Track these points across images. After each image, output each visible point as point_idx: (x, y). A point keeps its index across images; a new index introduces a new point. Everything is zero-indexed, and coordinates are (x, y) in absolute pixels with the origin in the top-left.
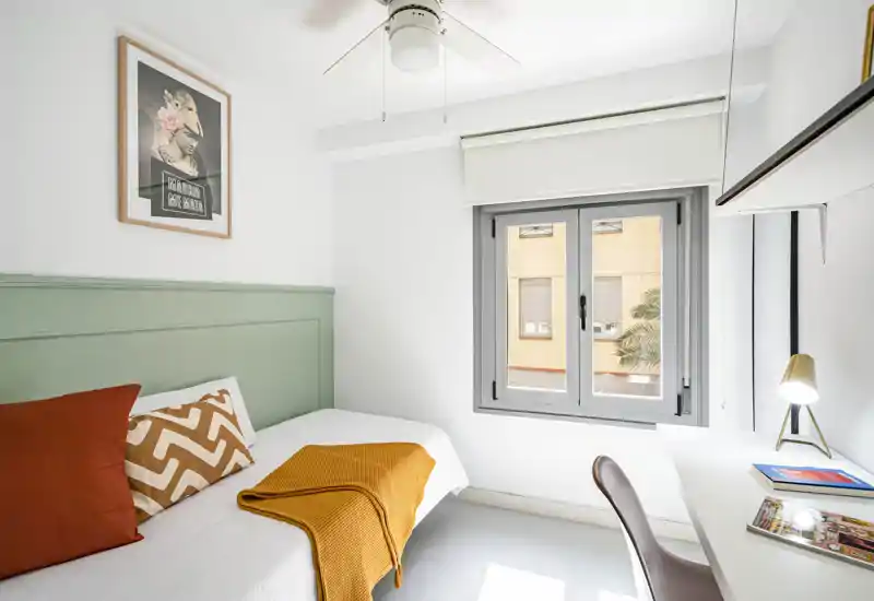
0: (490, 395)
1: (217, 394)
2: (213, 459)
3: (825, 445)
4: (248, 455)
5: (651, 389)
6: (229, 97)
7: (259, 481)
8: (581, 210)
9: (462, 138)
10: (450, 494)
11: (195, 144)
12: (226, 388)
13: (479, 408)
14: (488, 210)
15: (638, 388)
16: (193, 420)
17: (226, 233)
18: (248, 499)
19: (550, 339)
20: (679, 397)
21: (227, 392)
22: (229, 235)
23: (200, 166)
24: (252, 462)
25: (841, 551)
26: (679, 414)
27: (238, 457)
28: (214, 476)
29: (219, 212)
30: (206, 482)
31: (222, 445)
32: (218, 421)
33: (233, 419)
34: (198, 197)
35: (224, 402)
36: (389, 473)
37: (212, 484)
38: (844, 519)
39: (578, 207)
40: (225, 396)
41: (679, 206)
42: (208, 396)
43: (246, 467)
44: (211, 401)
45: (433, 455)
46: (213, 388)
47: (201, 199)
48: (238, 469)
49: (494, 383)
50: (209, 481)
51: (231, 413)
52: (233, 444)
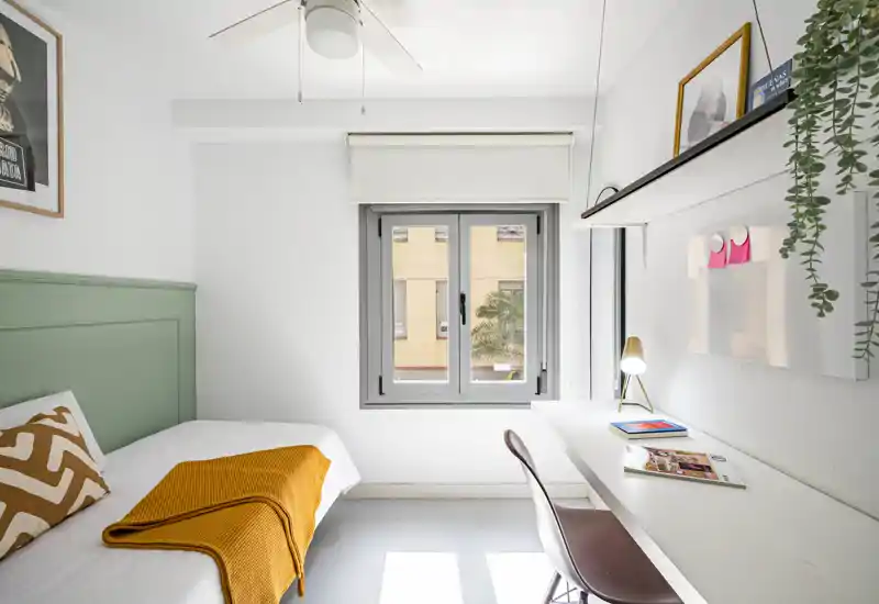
0: (376, 391)
1: (55, 413)
2: (54, 495)
3: (650, 406)
4: (103, 485)
5: (517, 375)
6: (59, 39)
7: (128, 512)
8: (462, 216)
9: (349, 134)
10: (341, 495)
11: (8, 89)
12: (65, 406)
13: (366, 404)
14: (375, 210)
15: (502, 375)
16: (23, 448)
17: (55, 209)
18: (118, 535)
19: (405, 338)
20: (539, 380)
21: (66, 410)
22: (60, 213)
23: (15, 119)
24: (108, 492)
25: (684, 473)
26: (538, 393)
27: (89, 488)
28: (57, 516)
29: (45, 182)
30: (45, 525)
31: (68, 475)
32: (59, 446)
33: (79, 441)
34: (14, 158)
35: (65, 422)
36: (289, 479)
37: (52, 527)
38: (678, 452)
39: (459, 212)
40: (64, 414)
41: (538, 218)
42: (40, 417)
43: (100, 499)
44: (48, 422)
45: (328, 457)
46: (46, 406)
47: (19, 163)
48: (90, 502)
49: (381, 379)
50: (50, 523)
51: (77, 434)
52: (83, 472)
